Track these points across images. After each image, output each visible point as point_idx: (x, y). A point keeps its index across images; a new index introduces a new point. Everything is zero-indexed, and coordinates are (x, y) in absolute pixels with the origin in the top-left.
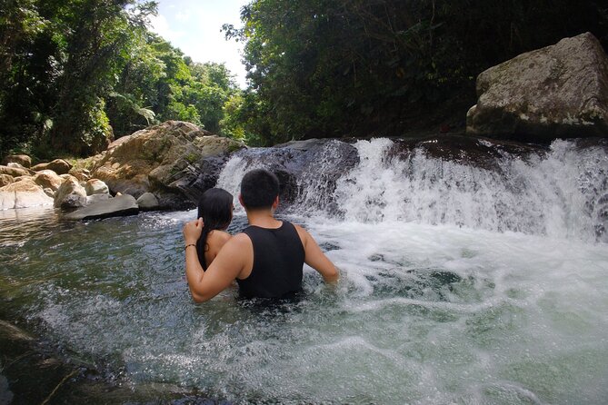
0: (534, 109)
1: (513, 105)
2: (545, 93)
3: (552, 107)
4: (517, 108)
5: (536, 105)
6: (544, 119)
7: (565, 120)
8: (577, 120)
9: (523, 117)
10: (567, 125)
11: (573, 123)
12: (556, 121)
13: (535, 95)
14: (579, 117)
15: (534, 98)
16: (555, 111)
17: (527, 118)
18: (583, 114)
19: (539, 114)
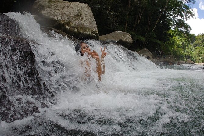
0: (73, 25)
1: (64, 21)
2: (76, 20)
3: (81, 26)
4: (65, 22)
5: (74, 23)
6: (76, 30)
7: (85, 32)
8: (91, 33)
9: (67, 27)
10: (86, 34)
11: (89, 34)
12: (81, 32)
13: (73, 19)
14: (92, 32)
15: (72, 20)
16: (81, 28)
17: (69, 28)
18: (94, 31)
19: (74, 27)
